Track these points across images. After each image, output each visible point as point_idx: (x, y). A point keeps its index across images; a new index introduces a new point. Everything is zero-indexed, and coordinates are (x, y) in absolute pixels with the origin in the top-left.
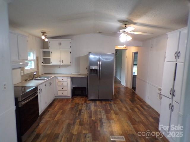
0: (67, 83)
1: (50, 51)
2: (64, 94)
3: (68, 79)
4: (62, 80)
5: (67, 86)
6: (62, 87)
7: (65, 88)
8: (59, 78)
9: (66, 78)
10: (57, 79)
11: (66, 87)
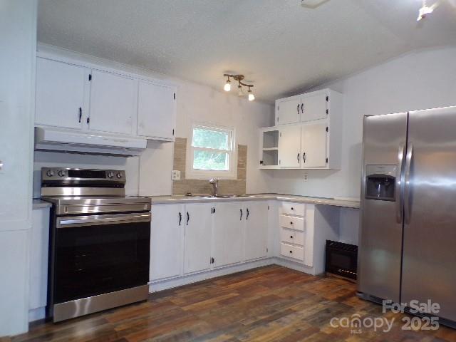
0: (305, 223)
1: (277, 132)
2: (295, 255)
3: (308, 211)
4: (292, 212)
5: (304, 231)
6: (292, 233)
7: (299, 238)
8: (285, 204)
9: (302, 206)
10: (281, 206)
11: (302, 234)
